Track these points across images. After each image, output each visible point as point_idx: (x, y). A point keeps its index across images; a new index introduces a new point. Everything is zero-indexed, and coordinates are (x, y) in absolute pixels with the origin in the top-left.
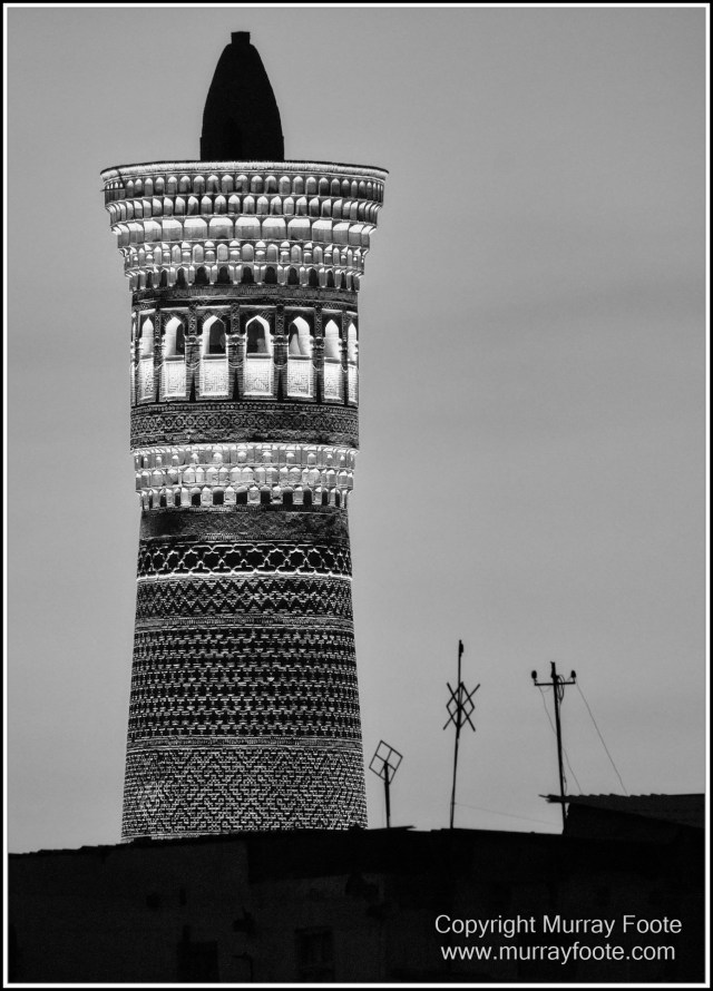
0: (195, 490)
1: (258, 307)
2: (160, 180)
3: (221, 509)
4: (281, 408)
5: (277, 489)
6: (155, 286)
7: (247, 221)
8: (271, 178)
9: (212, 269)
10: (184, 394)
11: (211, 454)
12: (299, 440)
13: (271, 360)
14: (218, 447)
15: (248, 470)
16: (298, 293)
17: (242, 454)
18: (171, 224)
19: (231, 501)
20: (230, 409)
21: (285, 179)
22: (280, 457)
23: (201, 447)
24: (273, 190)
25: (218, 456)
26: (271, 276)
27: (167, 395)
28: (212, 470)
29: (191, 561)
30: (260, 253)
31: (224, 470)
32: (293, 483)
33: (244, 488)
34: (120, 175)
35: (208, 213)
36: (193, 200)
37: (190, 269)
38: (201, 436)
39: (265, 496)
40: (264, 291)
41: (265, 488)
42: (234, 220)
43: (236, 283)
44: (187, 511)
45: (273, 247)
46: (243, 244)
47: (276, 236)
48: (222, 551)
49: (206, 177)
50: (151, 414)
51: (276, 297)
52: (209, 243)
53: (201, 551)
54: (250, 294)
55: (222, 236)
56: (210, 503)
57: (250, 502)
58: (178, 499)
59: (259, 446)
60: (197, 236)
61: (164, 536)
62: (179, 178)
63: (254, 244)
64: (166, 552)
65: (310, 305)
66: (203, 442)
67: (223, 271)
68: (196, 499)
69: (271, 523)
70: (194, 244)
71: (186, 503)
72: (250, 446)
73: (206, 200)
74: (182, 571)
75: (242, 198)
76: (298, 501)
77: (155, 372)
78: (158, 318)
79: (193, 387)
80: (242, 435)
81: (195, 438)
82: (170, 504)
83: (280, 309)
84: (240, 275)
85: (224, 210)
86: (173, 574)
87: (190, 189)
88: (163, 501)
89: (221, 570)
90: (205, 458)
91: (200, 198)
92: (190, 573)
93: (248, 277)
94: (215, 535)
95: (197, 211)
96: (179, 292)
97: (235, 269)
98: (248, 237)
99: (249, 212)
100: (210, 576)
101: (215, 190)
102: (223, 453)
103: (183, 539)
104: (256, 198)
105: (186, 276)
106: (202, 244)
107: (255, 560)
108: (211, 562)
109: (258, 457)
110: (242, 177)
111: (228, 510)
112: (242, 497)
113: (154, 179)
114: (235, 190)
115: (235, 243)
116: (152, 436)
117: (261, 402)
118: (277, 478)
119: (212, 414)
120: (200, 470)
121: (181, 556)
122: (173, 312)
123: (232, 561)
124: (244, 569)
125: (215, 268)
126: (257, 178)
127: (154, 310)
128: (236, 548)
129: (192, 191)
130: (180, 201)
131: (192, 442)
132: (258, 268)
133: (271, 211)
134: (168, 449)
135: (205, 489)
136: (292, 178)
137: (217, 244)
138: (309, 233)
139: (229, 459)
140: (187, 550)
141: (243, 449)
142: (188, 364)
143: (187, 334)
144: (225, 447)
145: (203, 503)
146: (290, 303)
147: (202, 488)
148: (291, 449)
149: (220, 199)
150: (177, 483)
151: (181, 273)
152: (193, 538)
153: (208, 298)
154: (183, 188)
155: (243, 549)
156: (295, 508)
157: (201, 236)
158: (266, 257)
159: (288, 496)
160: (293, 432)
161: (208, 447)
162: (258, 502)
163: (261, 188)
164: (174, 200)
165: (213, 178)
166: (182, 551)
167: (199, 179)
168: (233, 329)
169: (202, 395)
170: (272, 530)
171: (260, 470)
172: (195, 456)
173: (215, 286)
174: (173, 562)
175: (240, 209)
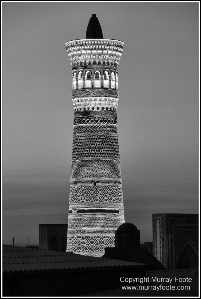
0: (93, 106)
1: (106, 69)
2: (87, 42)
3: (98, 111)
4: (110, 90)
5: (109, 107)
6: (83, 65)
7: (105, 52)
8: (110, 43)
9: (97, 61)
10: (91, 87)
11: (97, 99)
12: (113, 97)
13: (108, 80)
14: (98, 98)
15: (104, 103)
16: (113, 67)
17: (103, 99)
18: (89, 51)
19: (100, 109)
20: (101, 90)
21: (112, 43)
22: (110, 100)
23: (95, 98)
24: (110, 45)
25: (98, 100)
26: (108, 63)
27: (86, 87)
28: (97, 102)
29: (92, 121)
30: (107, 58)
31: (99, 103)
32: (112, 106)
33: (103, 106)
34: (76, 41)
35: (97, 49)
36: (94, 47)
37: (92, 61)
38: (95, 95)
39: (107, 108)
40: (107, 66)
41: (107, 107)
42: (102, 51)
43: (102, 64)
44: (91, 111)
45: (109, 57)
46: (104, 56)
47: (110, 55)
48: (99, 119)
49: (97, 42)
50: (82, 91)
51: (109, 68)
52: (97, 56)
53: (94, 119)
54: (105, 66)
55: (100, 54)
56: (96, 109)
57: (104, 109)
58: (89, 109)
59: (107, 98)
60: (94, 54)
61: (85, 116)
62: (91, 42)
63: (106, 56)
64: (86, 119)
65: (114, 69)
66: (95, 97)
67: (99, 62)
68: (93, 108)
69: (108, 114)
70: (93, 56)
71: (91, 109)
72: (105, 98)
73: (97, 47)
74: (90, 123)
75: (104, 47)
76: (112, 110)
77: (83, 82)
78: (84, 71)
79: (93, 86)
80: (103, 95)
81: (93, 96)
82: (87, 109)
83: (110, 70)
84: (103, 62)
85: (101, 49)
86: (88, 124)
87: (94, 44)
88: (84, 109)
89: (99, 123)
90: (95, 100)
91: (96, 46)
92: (92, 124)
93: (104, 63)
94: (97, 116)
95: (95, 49)
96: (89, 66)
97: (102, 61)
98: (105, 55)
99: (105, 50)
100: (96, 124)
101: (99, 45)
102: (99, 99)
103: (90, 117)
104: (107, 47)
105: (91, 62)
106: (95, 56)
107: (106, 121)
108: (97, 121)
109: (106, 100)
110: (105, 42)
111: (100, 111)
112: (103, 108)
113: (85, 42)
114: (103, 45)
115: (102, 56)
116: (82, 95)
117: (107, 89)
118: (109, 105)
119: (97, 91)
120: (94, 102)
121: (90, 120)
122: (88, 70)
123: (101, 121)
124: (103, 123)
125: (98, 61)
126: (107, 43)
127: (83, 69)
128: (102, 119)
129: (94, 45)
130: (91, 47)
131: (93, 97)
132: (106, 61)
133: (110, 50)
134: (87, 98)
135: (95, 106)
136: (114, 43)
137: (98, 56)
138: (115, 55)
139: (100, 100)
140: (91, 119)
141: (103, 98)
142: (92, 80)
143: (91, 74)
144: (100, 98)
145: (95, 109)
146: (112, 69)
147: (94, 106)
148: (112, 99)
149: (100, 47)
150: (88, 105)
151: (90, 62)
152: (92, 116)
153: (96, 67)
154: (92, 44)
155: (103, 119)
156: (112, 111)
157: (95, 54)
158: (108, 59)
159: (111, 108)
160: (112, 95)
161: (96, 98)
162: (106, 109)
163: (108, 45)
164: (90, 47)
165: (99, 42)
166: (90, 119)
167: (96, 42)
168: (101, 74)
169: (95, 87)
170: (108, 115)
171: (106, 103)
172: (93, 100)
173: (98, 65)
174: (88, 121)
175: (104, 49)
